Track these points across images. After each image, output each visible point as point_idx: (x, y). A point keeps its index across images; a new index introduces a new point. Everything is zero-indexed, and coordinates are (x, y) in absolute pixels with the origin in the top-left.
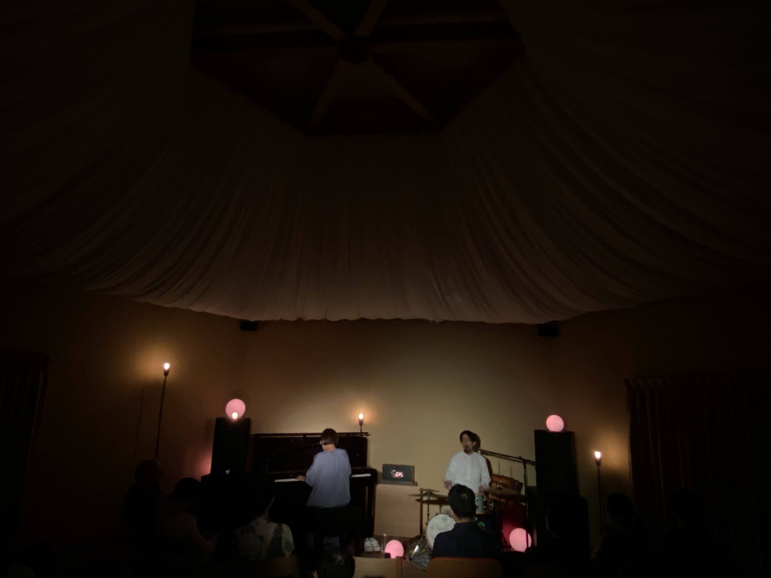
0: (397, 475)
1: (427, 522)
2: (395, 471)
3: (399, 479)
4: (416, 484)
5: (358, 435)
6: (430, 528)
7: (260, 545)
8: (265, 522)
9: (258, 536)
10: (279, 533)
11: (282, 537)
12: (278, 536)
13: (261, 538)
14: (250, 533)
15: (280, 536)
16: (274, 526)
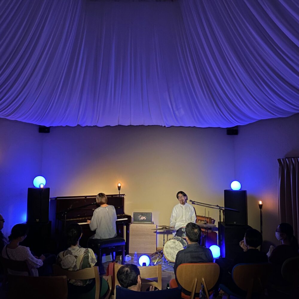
0: (142, 218)
1: (163, 244)
3: (143, 220)
4: (153, 223)
5: (118, 196)
6: (166, 247)
7: (75, 261)
8: (78, 248)
9: (74, 256)
10: (87, 254)
11: (89, 256)
12: (86, 255)
13: (76, 257)
14: (69, 255)
15: (88, 255)
16: (83, 250)
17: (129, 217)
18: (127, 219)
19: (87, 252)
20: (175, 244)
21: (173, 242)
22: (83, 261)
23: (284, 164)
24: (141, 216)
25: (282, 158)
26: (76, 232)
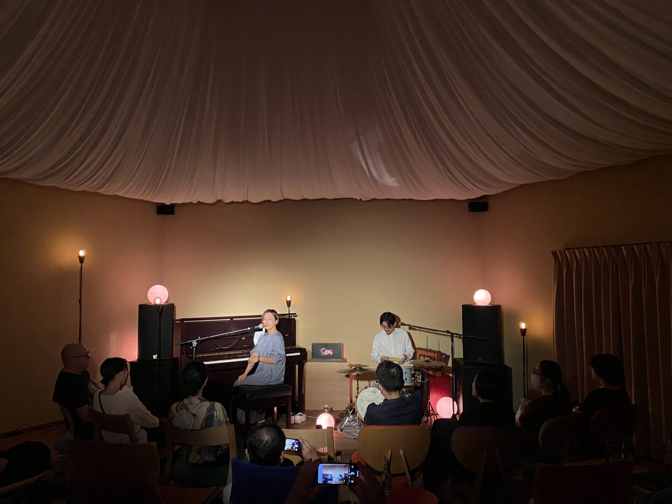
0: (326, 353)
1: (356, 395)
2: (324, 349)
3: (328, 357)
4: (345, 361)
5: (287, 317)
6: (360, 400)
7: (193, 423)
8: (198, 401)
9: (192, 414)
10: (211, 412)
11: (214, 415)
12: (209, 414)
13: (194, 415)
14: (184, 410)
15: (212, 414)
16: (207, 404)
17: (303, 351)
18: (299, 354)
19: (212, 409)
20: (376, 395)
21: (372, 391)
22: (204, 423)
23: (562, 260)
24: (325, 350)
25: (559, 250)
26: (197, 374)
